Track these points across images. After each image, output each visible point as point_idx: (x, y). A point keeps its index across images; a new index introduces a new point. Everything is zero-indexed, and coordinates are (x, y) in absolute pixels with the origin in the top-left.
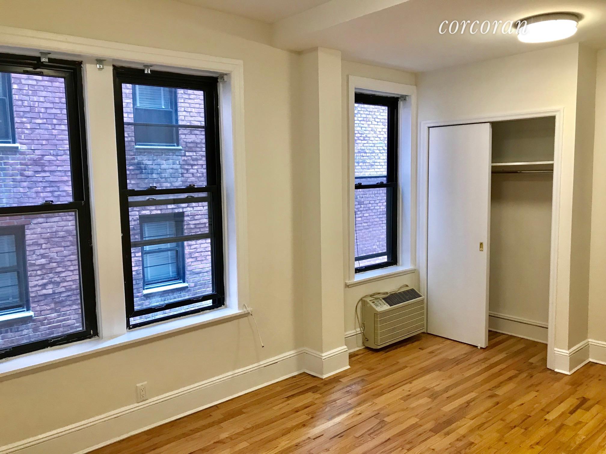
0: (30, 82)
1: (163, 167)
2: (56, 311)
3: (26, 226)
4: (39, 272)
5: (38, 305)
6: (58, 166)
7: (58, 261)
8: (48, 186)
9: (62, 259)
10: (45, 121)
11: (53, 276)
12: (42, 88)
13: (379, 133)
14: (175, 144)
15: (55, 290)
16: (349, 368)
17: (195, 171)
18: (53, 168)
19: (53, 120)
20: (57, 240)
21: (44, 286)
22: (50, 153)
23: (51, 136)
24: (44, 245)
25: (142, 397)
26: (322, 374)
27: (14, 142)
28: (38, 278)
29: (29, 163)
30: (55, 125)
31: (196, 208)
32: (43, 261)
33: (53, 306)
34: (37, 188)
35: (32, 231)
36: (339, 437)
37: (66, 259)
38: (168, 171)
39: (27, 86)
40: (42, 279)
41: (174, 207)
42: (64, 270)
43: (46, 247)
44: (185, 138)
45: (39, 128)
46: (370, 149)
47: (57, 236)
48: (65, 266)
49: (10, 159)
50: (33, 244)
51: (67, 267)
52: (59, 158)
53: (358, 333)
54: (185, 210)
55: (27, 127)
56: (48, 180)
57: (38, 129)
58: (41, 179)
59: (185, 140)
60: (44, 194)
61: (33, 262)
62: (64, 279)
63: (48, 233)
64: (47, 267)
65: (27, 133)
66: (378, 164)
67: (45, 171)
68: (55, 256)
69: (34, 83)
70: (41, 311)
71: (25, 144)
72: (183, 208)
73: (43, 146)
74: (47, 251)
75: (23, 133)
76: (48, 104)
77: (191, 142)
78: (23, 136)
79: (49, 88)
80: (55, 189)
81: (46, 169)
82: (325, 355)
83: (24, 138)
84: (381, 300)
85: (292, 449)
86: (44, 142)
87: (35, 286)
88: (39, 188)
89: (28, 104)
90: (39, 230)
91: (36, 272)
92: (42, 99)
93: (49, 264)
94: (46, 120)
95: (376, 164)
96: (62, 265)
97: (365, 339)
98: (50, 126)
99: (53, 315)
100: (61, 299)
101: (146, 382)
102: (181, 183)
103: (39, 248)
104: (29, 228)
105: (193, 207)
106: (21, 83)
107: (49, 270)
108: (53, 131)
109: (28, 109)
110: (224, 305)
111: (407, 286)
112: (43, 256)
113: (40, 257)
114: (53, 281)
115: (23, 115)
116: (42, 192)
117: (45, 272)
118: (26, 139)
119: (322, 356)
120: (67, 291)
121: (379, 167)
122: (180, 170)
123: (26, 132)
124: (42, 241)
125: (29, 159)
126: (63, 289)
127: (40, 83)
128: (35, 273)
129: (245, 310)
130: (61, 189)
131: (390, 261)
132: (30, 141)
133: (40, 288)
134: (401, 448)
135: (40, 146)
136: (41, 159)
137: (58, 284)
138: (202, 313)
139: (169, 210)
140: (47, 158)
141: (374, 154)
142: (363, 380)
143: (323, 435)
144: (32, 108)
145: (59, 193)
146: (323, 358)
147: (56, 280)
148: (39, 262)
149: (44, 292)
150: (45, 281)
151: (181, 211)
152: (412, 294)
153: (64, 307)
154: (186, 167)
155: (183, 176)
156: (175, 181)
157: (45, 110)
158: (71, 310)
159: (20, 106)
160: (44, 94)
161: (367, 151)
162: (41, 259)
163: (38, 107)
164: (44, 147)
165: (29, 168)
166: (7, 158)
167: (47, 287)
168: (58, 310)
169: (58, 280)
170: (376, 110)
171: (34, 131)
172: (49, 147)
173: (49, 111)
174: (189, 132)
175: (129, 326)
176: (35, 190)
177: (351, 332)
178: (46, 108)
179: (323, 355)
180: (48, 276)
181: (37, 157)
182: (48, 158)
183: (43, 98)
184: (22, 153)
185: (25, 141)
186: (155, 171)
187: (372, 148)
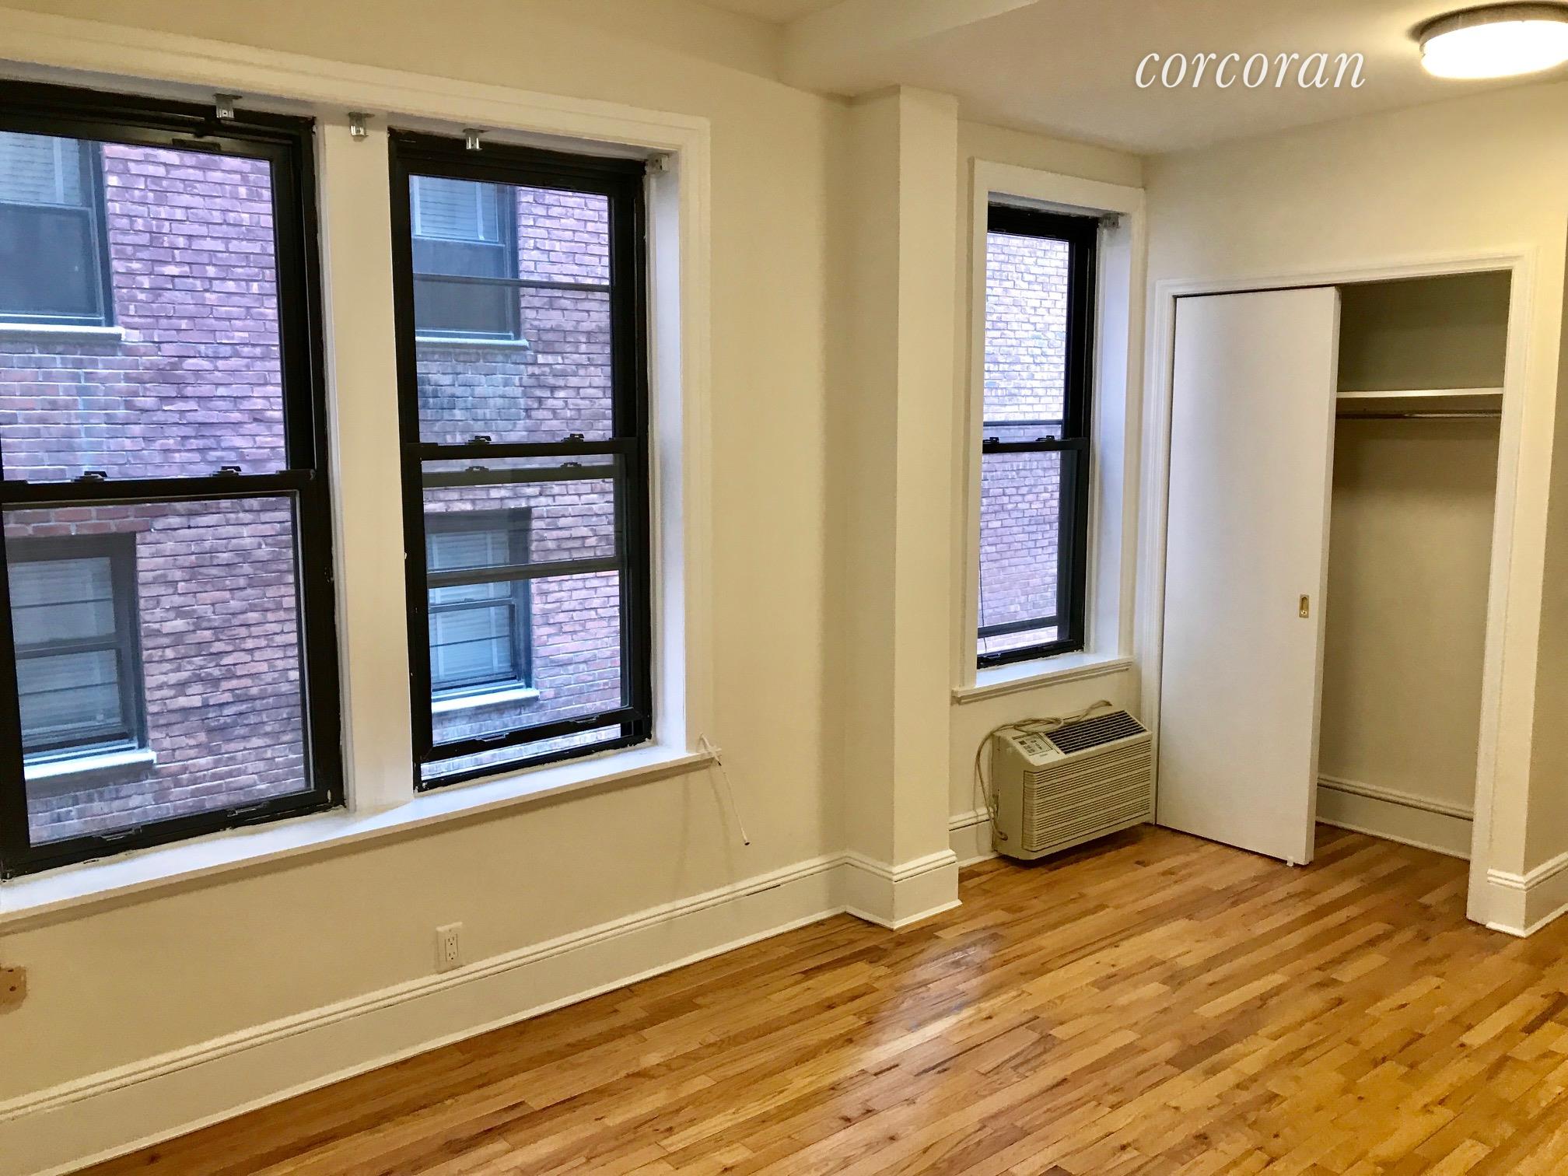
0: (151, 170)
1: (478, 391)
2: (211, 753)
3: (138, 536)
4: (170, 653)
5: (167, 735)
6: (218, 385)
7: (216, 624)
8: (193, 434)
9: (225, 621)
10: (186, 269)
11: (202, 663)
12: (180, 186)
13: (1032, 312)
14: (511, 334)
15: (207, 698)
16: (960, 906)
17: (560, 403)
18: (206, 390)
19: (208, 268)
20: (214, 571)
21: (181, 687)
22: (199, 352)
23: (202, 309)
24: (183, 583)
25: (449, 958)
26: (892, 917)
27: (110, 323)
28: (167, 666)
29: (146, 377)
30: (211, 279)
31: (560, 498)
32: (179, 624)
33: (202, 737)
34: (166, 441)
35: (153, 548)
36: (939, 1072)
37: (236, 622)
38: (491, 402)
39: (143, 179)
40: (178, 670)
41: (507, 495)
42: (230, 648)
43: (186, 589)
44: (535, 319)
45: (171, 287)
46: (1009, 354)
47: (215, 563)
48: (233, 639)
49: (100, 366)
50: (154, 582)
51: (237, 641)
52: (221, 364)
53: (980, 818)
54: (533, 503)
55: (142, 284)
56: (192, 420)
57: (170, 289)
58: (176, 418)
59: (536, 323)
60: (182, 454)
61: (156, 626)
62: (229, 670)
63: (193, 553)
64: (191, 639)
65: (141, 301)
66: (1028, 392)
67: (185, 398)
68: (210, 614)
69: (161, 171)
70: (174, 750)
71: (137, 329)
72: (529, 497)
73: (182, 334)
74: (189, 599)
75: (134, 300)
76: (196, 226)
77: (552, 330)
78: (132, 307)
79: (198, 185)
80: (211, 443)
81: (189, 391)
82: (899, 870)
83: (136, 312)
84: (1041, 737)
85: (819, 1097)
86: (184, 324)
87: (160, 687)
88: (171, 441)
89: (144, 225)
90: (169, 546)
91: (163, 652)
92: (179, 214)
93: (194, 631)
94: (190, 268)
95: (1023, 392)
96: (225, 635)
97: (999, 837)
98: (198, 283)
99: (202, 761)
100: (222, 721)
101: (460, 924)
102: (525, 433)
103: (171, 591)
104: (147, 541)
105: (554, 496)
106: (127, 171)
107: (193, 646)
108: (207, 295)
109: (145, 239)
110: (650, 737)
111: (1108, 704)
112: (179, 612)
113: (172, 614)
114: (203, 675)
115: (134, 254)
116: (179, 451)
117: (183, 651)
118: (140, 316)
119: (891, 873)
120: (239, 700)
121: (1030, 400)
122: (522, 401)
123: (142, 296)
124: (178, 575)
125: (148, 365)
126: (227, 697)
127: (175, 173)
128: (160, 654)
129: (703, 751)
130: (223, 445)
131: (1065, 638)
132: (149, 320)
133: (172, 693)
134: (1094, 1103)
135: (175, 332)
136: (174, 367)
137: (215, 682)
138: (595, 755)
139: (492, 502)
140: (190, 364)
141: (1018, 367)
142: (994, 937)
143: (897, 1066)
144: (156, 237)
145: (219, 453)
146: (895, 878)
147: (210, 674)
148: (168, 627)
149: (182, 702)
150: (184, 675)
151: (524, 505)
152: (1120, 724)
153: (230, 740)
154: (538, 393)
155: (529, 417)
156: (510, 427)
157: (186, 241)
158: (248, 749)
159: (124, 232)
160: (186, 200)
161: (1001, 359)
162: (175, 619)
163: (171, 233)
164: (183, 336)
165: (146, 389)
166: (94, 364)
167: (190, 691)
168: (215, 748)
169: (216, 672)
170: (1026, 250)
171: (160, 295)
172: (195, 336)
173: (197, 244)
174: (545, 304)
175: (422, 786)
176: (162, 444)
177: (964, 817)
178: (190, 237)
179: (896, 869)
180: (189, 663)
181: (166, 360)
182: (193, 364)
183: (184, 210)
184: (130, 352)
185: (137, 320)
186: (460, 403)
187: (1013, 351)
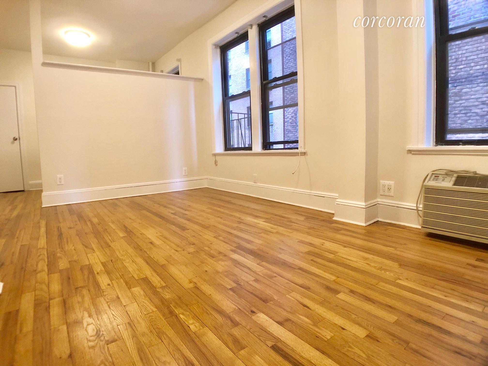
84: (452, 177)
140: (464, 90)
181: (458, 90)
